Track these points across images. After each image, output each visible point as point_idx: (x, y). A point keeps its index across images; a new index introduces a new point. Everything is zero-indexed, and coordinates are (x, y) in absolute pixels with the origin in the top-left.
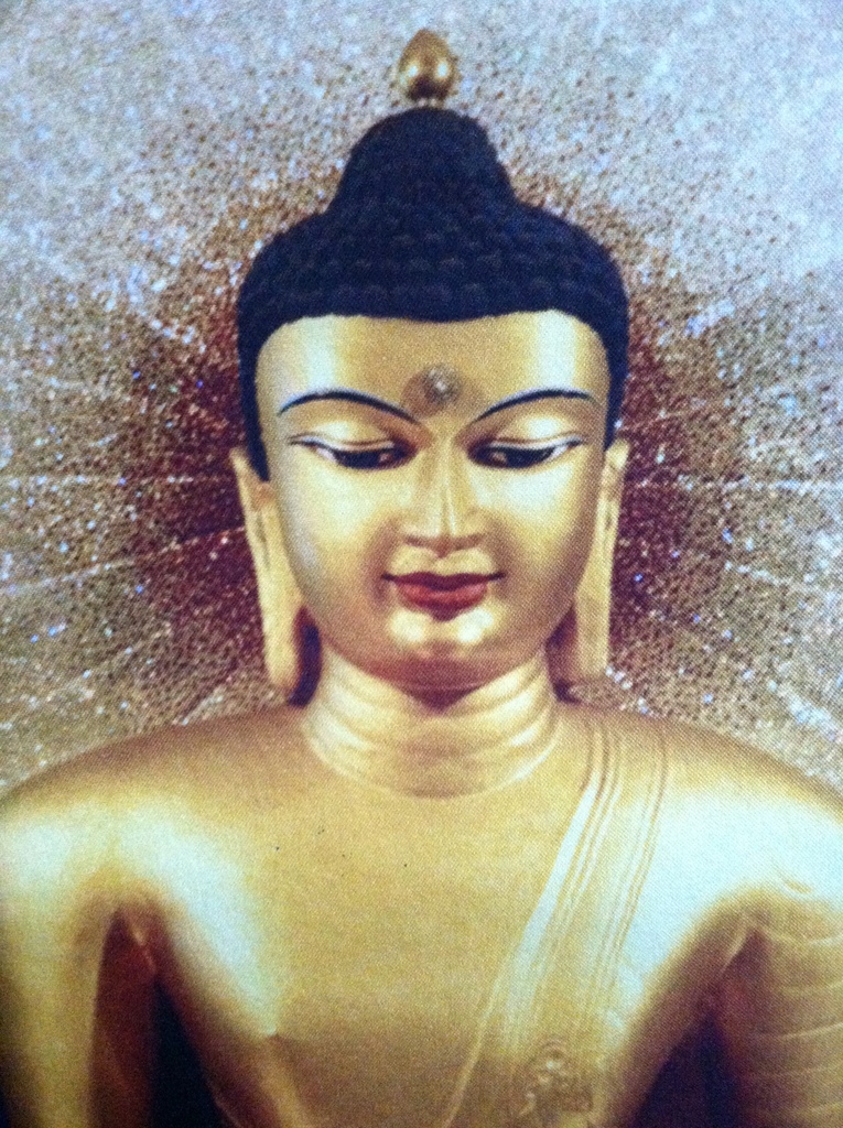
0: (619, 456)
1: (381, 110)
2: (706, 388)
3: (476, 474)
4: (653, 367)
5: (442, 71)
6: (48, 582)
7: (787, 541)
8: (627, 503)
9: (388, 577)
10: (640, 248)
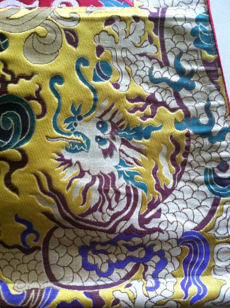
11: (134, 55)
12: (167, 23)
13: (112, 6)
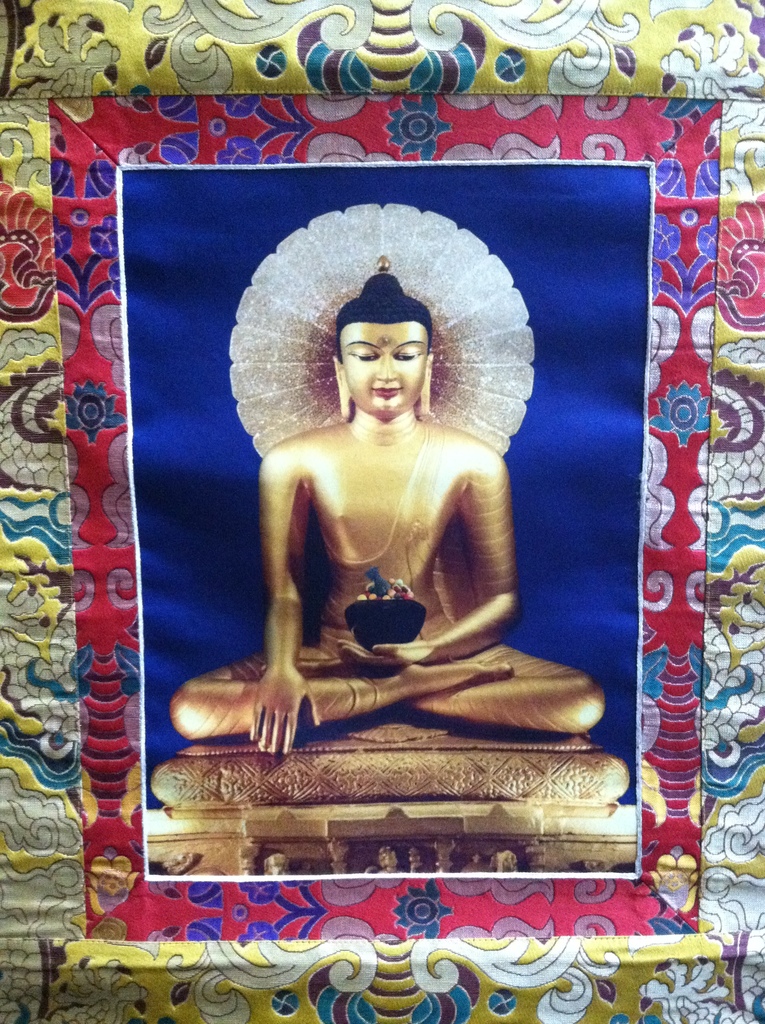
0: (431, 357)
1: (373, 274)
2: (452, 341)
3: (395, 362)
4: (438, 335)
5: (387, 265)
6: (285, 390)
7: (474, 379)
8: (433, 370)
9: (373, 389)
10: (434, 307)
11: (695, 1003)
12: (747, 961)
13: (667, 933)
